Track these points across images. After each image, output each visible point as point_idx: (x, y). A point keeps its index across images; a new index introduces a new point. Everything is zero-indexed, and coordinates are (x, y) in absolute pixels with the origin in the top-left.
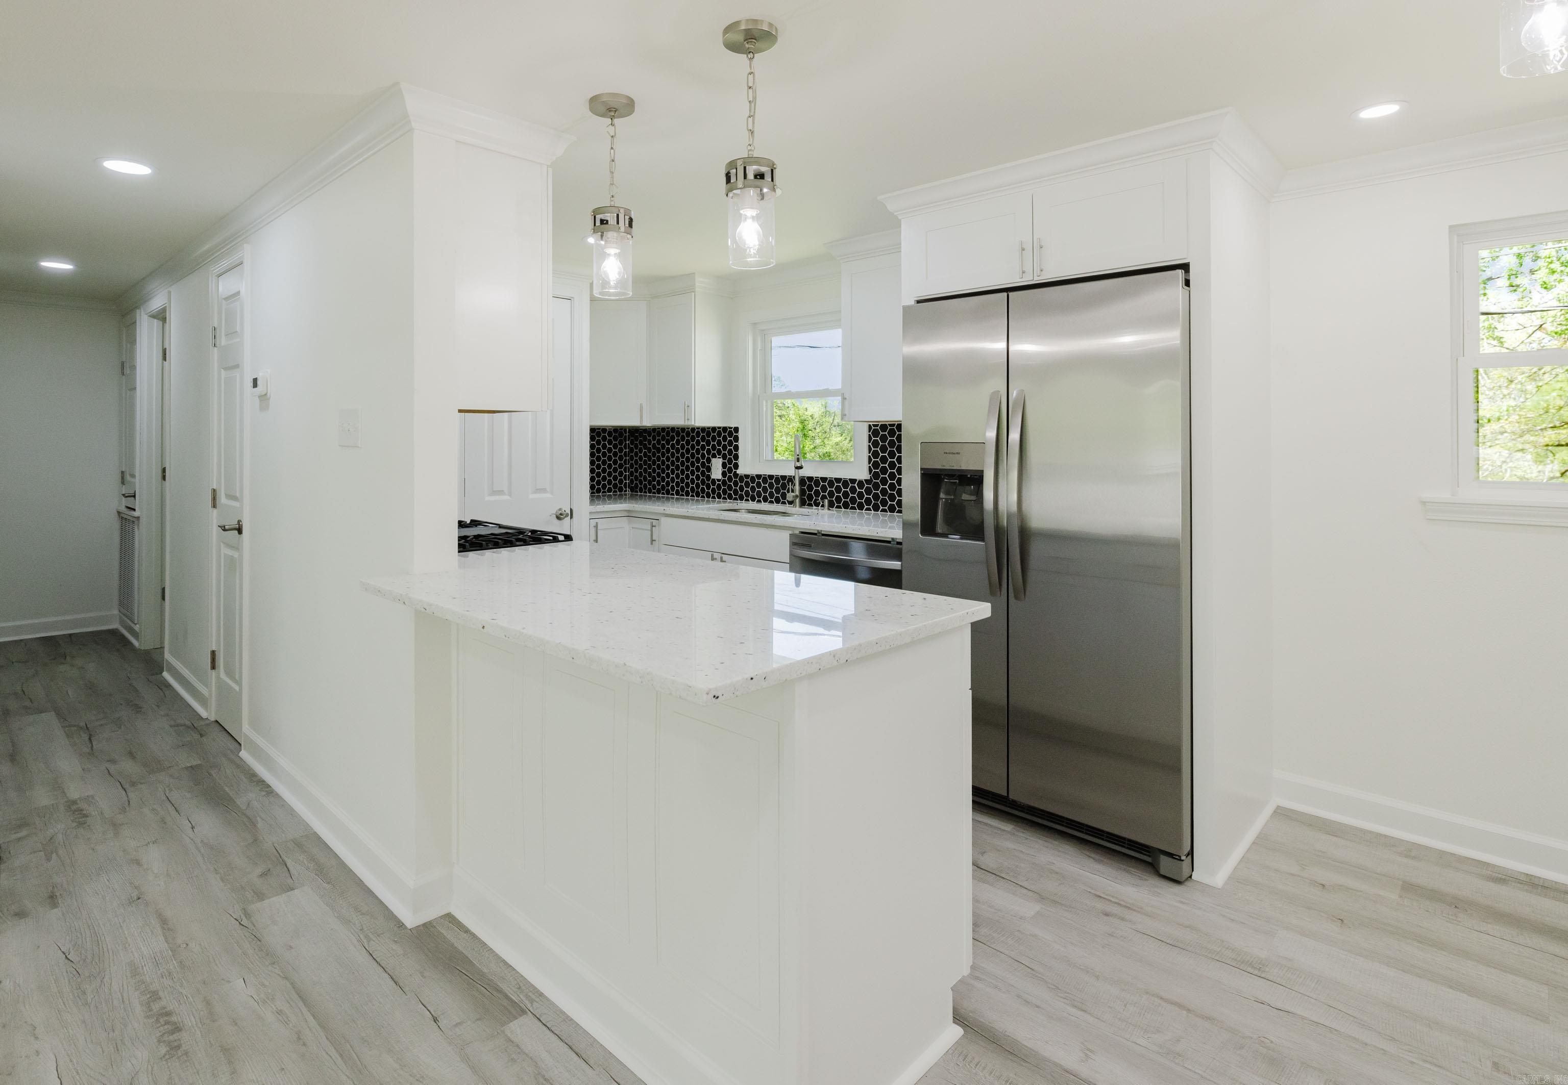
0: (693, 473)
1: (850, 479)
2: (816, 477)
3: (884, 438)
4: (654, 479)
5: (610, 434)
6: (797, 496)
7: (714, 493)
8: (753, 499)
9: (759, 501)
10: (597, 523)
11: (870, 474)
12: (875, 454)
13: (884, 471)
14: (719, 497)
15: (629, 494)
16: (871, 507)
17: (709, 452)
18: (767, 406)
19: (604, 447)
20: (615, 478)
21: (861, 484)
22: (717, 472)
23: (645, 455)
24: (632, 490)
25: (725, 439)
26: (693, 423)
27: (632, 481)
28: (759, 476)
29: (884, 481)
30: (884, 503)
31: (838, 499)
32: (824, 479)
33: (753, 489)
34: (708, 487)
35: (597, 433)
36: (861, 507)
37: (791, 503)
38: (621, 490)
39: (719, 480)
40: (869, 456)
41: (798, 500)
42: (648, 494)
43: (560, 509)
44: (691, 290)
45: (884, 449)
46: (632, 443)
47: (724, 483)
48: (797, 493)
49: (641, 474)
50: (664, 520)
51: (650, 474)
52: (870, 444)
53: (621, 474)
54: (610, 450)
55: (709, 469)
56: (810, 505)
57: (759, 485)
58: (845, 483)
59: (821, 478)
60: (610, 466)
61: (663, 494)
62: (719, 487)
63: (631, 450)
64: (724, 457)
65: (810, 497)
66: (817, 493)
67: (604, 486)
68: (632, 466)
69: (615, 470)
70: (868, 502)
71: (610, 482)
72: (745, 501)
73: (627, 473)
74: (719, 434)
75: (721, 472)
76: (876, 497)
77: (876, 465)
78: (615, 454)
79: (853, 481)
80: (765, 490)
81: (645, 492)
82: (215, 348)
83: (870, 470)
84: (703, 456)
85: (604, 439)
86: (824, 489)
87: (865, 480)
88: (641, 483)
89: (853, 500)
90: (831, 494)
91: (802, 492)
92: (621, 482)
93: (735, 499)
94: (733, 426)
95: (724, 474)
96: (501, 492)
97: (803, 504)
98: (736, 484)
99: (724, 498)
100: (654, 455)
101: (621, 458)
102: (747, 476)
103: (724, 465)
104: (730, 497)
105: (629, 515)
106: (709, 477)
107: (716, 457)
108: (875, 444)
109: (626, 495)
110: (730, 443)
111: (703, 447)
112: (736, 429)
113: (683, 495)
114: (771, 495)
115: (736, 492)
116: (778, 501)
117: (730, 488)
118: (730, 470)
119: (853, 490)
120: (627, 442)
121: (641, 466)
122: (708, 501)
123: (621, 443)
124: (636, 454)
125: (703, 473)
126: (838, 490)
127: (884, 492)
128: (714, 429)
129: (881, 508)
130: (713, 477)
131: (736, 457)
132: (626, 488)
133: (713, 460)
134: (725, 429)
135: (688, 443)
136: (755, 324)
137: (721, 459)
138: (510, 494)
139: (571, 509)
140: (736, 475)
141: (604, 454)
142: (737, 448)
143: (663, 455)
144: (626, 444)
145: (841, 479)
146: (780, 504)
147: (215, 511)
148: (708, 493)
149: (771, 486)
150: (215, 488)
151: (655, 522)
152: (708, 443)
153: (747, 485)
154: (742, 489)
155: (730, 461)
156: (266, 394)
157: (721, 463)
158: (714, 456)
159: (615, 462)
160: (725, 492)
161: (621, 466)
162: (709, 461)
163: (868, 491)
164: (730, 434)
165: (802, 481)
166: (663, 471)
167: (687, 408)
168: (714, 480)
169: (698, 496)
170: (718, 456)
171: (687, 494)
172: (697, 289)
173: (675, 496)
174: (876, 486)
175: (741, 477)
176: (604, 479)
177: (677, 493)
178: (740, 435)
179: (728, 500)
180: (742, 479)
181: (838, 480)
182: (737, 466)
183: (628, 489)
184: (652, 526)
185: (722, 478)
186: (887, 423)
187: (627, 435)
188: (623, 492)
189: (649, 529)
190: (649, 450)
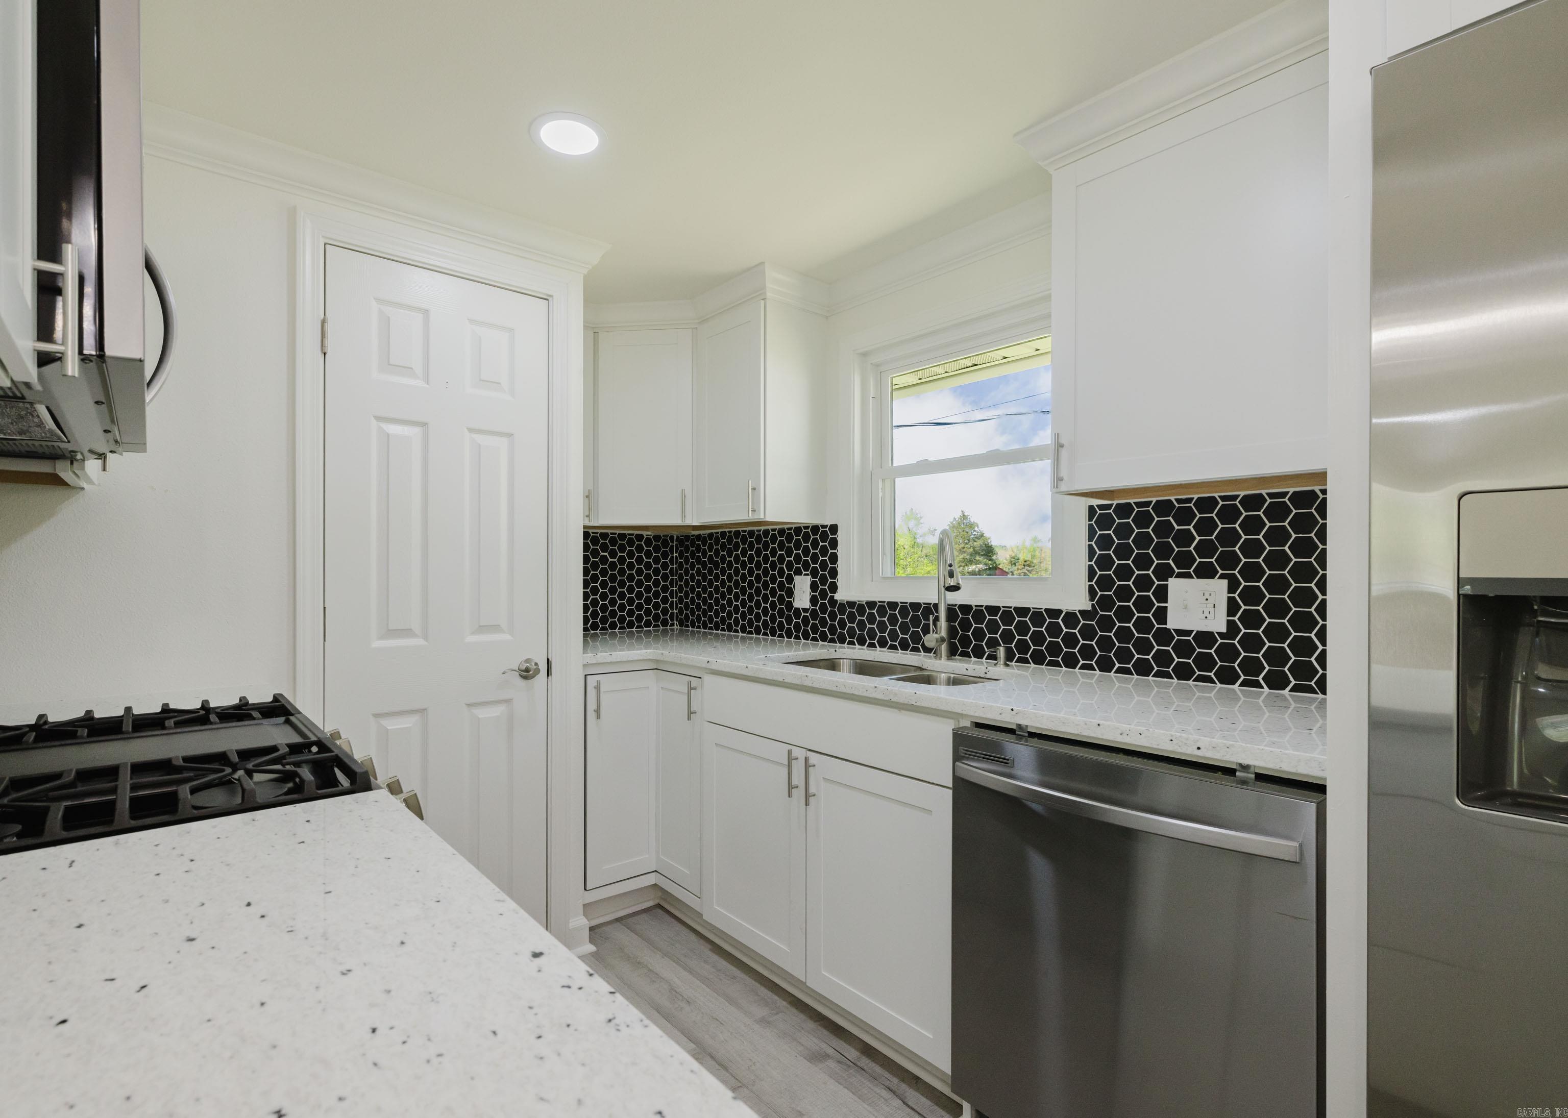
0: (766, 599)
1: (1046, 610)
2: (976, 606)
3: (1124, 531)
4: (710, 607)
5: (648, 542)
6: (943, 640)
7: (797, 631)
8: (862, 642)
9: (872, 645)
10: (598, 682)
11: (1092, 599)
12: (1104, 563)
13: (1124, 593)
14: (807, 636)
15: (677, 629)
16: (1093, 663)
17: (788, 566)
18: (883, 489)
19: (640, 560)
20: (656, 606)
21: (1071, 618)
22: (802, 597)
24: (682, 623)
25: (815, 544)
26: (762, 517)
28: (872, 604)
29: (1124, 614)
30: (1123, 656)
31: (1023, 646)
32: (993, 610)
33: (861, 625)
34: (789, 621)
36: (1071, 662)
37: (927, 650)
38: (665, 623)
39: (805, 610)
40: (1090, 567)
41: (944, 647)
42: (702, 630)
44: (759, 296)
45: (1124, 552)
46: (681, 556)
47: (814, 614)
48: (943, 633)
49: (693, 600)
51: (704, 601)
52: (1093, 543)
53: (665, 600)
54: (648, 567)
55: (790, 593)
56: (965, 655)
57: (872, 619)
58: (1038, 616)
59: (987, 608)
60: (648, 589)
61: (723, 630)
62: (806, 621)
63: (680, 566)
64: (814, 573)
65: (965, 642)
66: (979, 635)
67: (639, 619)
68: (681, 589)
69: (656, 594)
70: (1087, 653)
71: (648, 612)
72: (848, 644)
73: (675, 600)
74: (806, 537)
75: (808, 598)
76: (1106, 644)
77: (1105, 583)
78: (656, 572)
79: (1054, 613)
80: (882, 627)
81: (699, 627)
83: (1092, 592)
84: (780, 573)
85: (640, 549)
86: (992, 626)
87: (1080, 611)
88: (693, 613)
89: (1054, 649)
90: (1007, 637)
91: (952, 631)
92: (665, 611)
93: (832, 641)
94: (828, 523)
95: (813, 600)
97: (952, 652)
98: (833, 616)
99: (814, 639)
100: (710, 573)
101: (665, 577)
102: (851, 604)
103: (814, 586)
104: (824, 638)
105: (657, 667)
106: (790, 605)
107: (800, 574)
108: (1105, 542)
109: (672, 630)
110: (824, 551)
111: (781, 559)
112: (834, 529)
113: (751, 633)
114: (891, 635)
115: (833, 630)
116: (904, 646)
117: (823, 622)
118: (823, 594)
119: (1054, 630)
120: (675, 555)
121: (693, 589)
122: (788, 644)
123: (665, 556)
124: (687, 573)
125: (781, 599)
126: (1022, 628)
127: (1125, 635)
128: (798, 530)
129: (1117, 665)
130: (794, 605)
131: (834, 573)
132: (672, 620)
133: (798, 579)
134: (815, 528)
135: (758, 553)
136: (865, 355)
137: (810, 577)
139: (547, 660)
140: (833, 602)
141: (640, 572)
142: (834, 558)
143: (723, 572)
144: (672, 557)
145: (1029, 609)
146: (908, 652)
148: (789, 630)
149: (893, 620)
151: (695, 682)
152: (790, 553)
153: (852, 618)
154: (842, 624)
155: (823, 580)
157: (809, 583)
158: (798, 572)
160: (815, 629)
161: (665, 588)
162: (790, 580)
163: (1089, 633)
164: (824, 536)
165: (952, 611)
166: (723, 596)
167: (752, 491)
168: (797, 609)
169: (773, 635)
170: (804, 573)
171: (758, 632)
172: (769, 294)
174: (1106, 624)
175: (842, 605)
177: (743, 630)
178: (841, 536)
179: (821, 643)
180: (842, 607)
181: (1022, 611)
182: (834, 588)
183: (675, 622)
184: (691, 688)
185: (812, 608)
186: (1132, 501)
187: (675, 544)
188: (668, 627)
189: (687, 692)
190: (705, 565)
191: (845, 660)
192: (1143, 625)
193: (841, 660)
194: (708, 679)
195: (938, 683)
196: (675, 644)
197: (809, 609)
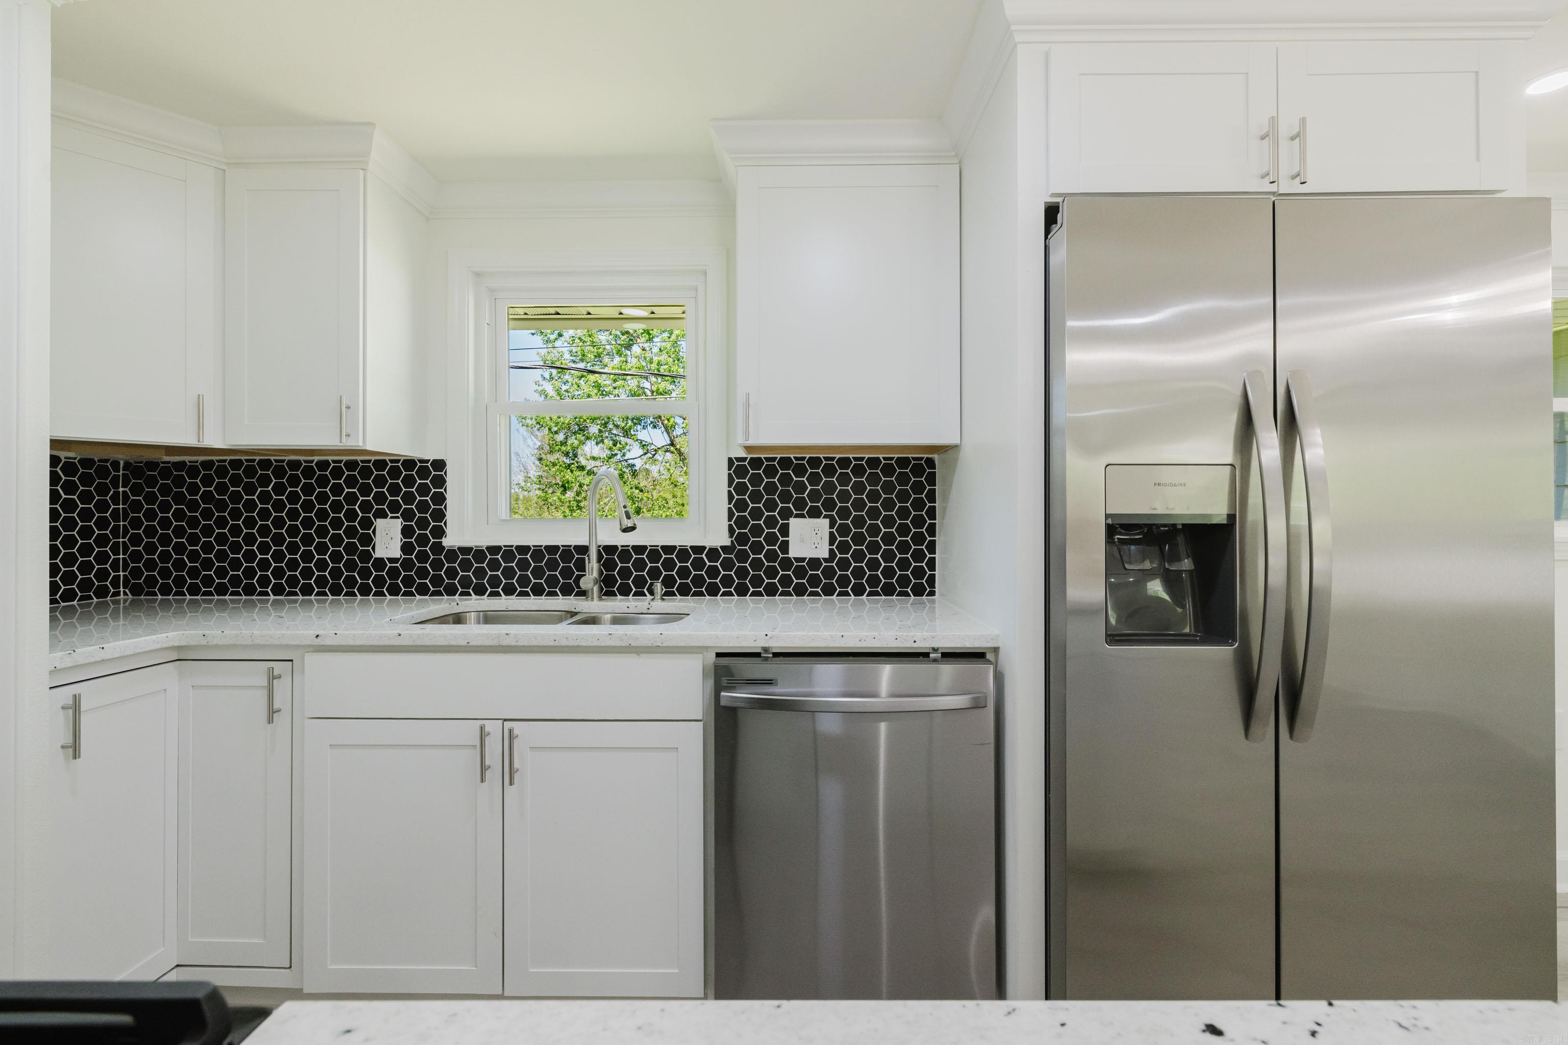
0: (322, 549)
1: (691, 547)
2: (622, 546)
3: (756, 480)
4: (208, 564)
7: (380, 586)
8: (480, 591)
9: (494, 594)
11: (731, 536)
12: (741, 506)
13: (757, 531)
14: (394, 592)
15: (125, 601)
16: (732, 590)
17: (366, 507)
18: (501, 425)
20: (85, 567)
21: (713, 553)
22: (388, 546)
23: (179, 515)
25: (409, 481)
28: (494, 550)
29: (757, 548)
30: (757, 581)
31: (669, 581)
33: (480, 572)
34: (365, 574)
36: (713, 591)
38: (101, 593)
39: (394, 560)
40: (730, 509)
42: (189, 597)
45: (756, 497)
46: (136, 490)
47: (408, 564)
48: (595, 575)
51: (194, 556)
52: (732, 489)
55: (368, 540)
57: (495, 565)
58: (683, 553)
59: (634, 547)
62: (393, 573)
64: (408, 518)
65: (610, 581)
66: (625, 574)
68: (136, 540)
70: (727, 581)
72: (460, 595)
74: (395, 473)
75: (399, 545)
76: (742, 573)
77: (741, 522)
78: (86, 515)
79: (698, 549)
80: (509, 573)
81: (180, 594)
83: (731, 531)
84: (351, 515)
86: (639, 564)
87: (721, 547)
88: (166, 575)
89: (698, 581)
91: (599, 573)
92: (102, 575)
93: (439, 594)
94: (431, 456)
95: (406, 548)
97: (608, 593)
98: (437, 565)
99: (408, 594)
100: (207, 516)
101: (102, 524)
102: (465, 550)
103: (406, 532)
104: (423, 590)
106: (366, 556)
107: (385, 516)
108: (741, 489)
109: (117, 602)
110: (424, 490)
111: (350, 499)
112: (440, 465)
113: (293, 594)
114: (524, 581)
115: (437, 581)
116: (538, 591)
117: (422, 573)
118: (423, 540)
119: (698, 564)
120: (121, 489)
121: (165, 540)
122: (364, 602)
123: (102, 490)
124: (151, 516)
125: (351, 549)
126: (668, 564)
127: (757, 564)
128: (381, 463)
129: (752, 590)
130: (377, 554)
131: (440, 516)
132: (117, 587)
133: (380, 523)
134: (409, 463)
135: (308, 490)
136: (481, 276)
137: (400, 520)
140: (438, 549)
142: (440, 499)
144: (116, 494)
145: (675, 547)
146: (543, 597)
148: (364, 586)
149: (524, 565)
152: (365, 491)
153: (466, 566)
154: (452, 573)
155: (423, 524)
157: (400, 528)
158: (382, 514)
160: (408, 582)
161: (103, 540)
162: (367, 523)
163: (728, 564)
164: (424, 473)
165: (599, 552)
168: (379, 560)
169: (336, 593)
170: (390, 515)
171: (307, 591)
173: (272, 597)
174: (743, 556)
175: (451, 552)
178: (450, 474)
179: (419, 597)
180: (452, 554)
181: (668, 549)
182: (440, 532)
183: (122, 589)
184: (272, 677)
185: (403, 556)
186: (762, 456)
187: (121, 474)
188: (109, 598)
189: (266, 684)
190: (193, 505)
191: (472, 613)
192: (771, 556)
193: (468, 614)
194: (313, 661)
195: (603, 622)
196: (122, 622)
197: (399, 559)
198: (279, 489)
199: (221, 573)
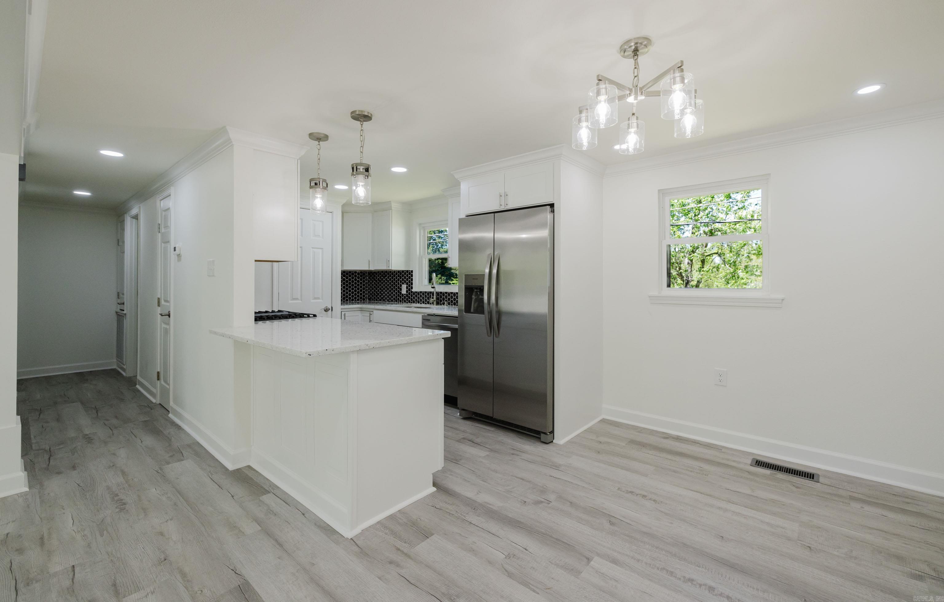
0: (394, 291)
1: (456, 293)
2: (443, 292)
4: (378, 294)
5: (358, 274)
6: (435, 301)
7: (403, 300)
8: (419, 302)
9: (421, 303)
10: (345, 314)
14: (405, 302)
15: (368, 302)
17: (401, 282)
18: (425, 261)
19: (356, 280)
20: (361, 294)
22: (404, 291)
23: (375, 283)
24: (369, 299)
25: (407, 276)
26: (391, 268)
27: (369, 296)
28: (421, 292)
31: (452, 301)
32: (446, 293)
33: (419, 298)
34: (400, 298)
35: (345, 274)
37: (432, 303)
38: (364, 300)
39: (405, 294)
42: (376, 301)
43: (326, 307)
44: (390, 208)
46: (369, 278)
47: (407, 295)
48: (435, 299)
49: (373, 292)
50: (375, 311)
51: (376, 292)
53: (364, 292)
54: (358, 281)
55: (401, 289)
56: (441, 304)
57: (421, 296)
58: (454, 294)
60: (358, 289)
61: (382, 301)
62: (405, 297)
63: (369, 281)
64: (407, 284)
65: (441, 301)
66: (443, 299)
68: (369, 289)
69: (361, 291)
71: (358, 296)
72: (415, 303)
73: (367, 292)
74: (405, 274)
78: (361, 283)
80: (423, 298)
81: (375, 301)
82: (160, 234)
84: (399, 284)
85: (356, 276)
86: (446, 297)
88: (373, 296)
90: (449, 299)
91: (437, 299)
92: (364, 296)
93: (412, 303)
94: (411, 270)
95: (407, 292)
96: (297, 299)
97: (438, 304)
98: (412, 296)
99: (407, 302)
100: (378, 284)
101: (364, 285)
102: (416, 292)
103: (407, 288)
104: (409, 302)
105: (361, 310)
106: (401, 293)
109: (366, 302)
110: (409, 278)
111: (399, 280)
112: (412, 271)
113: (390, 301)
114: (426, 300)
115: (412, 299)
117: (409, 298)
118: (409, 290)
121: (372, 289)
122: (401, 304)
123: (364, 278)
124: (370, 283)
125: (398, 291)
126: (452, 297)
128: (403, 271)
130: (402, 293)
131: (412, 284)
132: (366, 299)
133: (403, 285)
134: (407, 271)
135: (392, 278)
136: (420, 224)
137: (406, 285)
138: (301, 300)
139: (332, 307)
140: (412, 292)
141: (355, 283)
142: (412, 280)
143: (382, 283)
144: (366, 279)
147: (159, 308)
148: (400, 300)
149: (425, 296)
150: (159, 297)
151: (371, 313)
152: (401, 278)
153: (416, 296)
154: (414, 298)
155: (409, 286)
156: (180, 254)
157: (406, 286)
158: (403, 284)
159: (361, 287)
160: (407, 299)
161: (364, 289)
162: (401, 286)
164: (409, 273)
165: (438, 293)
166: (382, 291)
167: (388, 261)
168: (403, 294)
169: (396, 301)
171: (392, 301)
172: (393, 208)
175: (414, 292)
176: (355, 294)
177: (388, 301)
178: (413, 274)
179: (409, 303)
180: (414, 293)
182: (412, 288)
187: (367, 274)
190: (376, 281)
198: (388, 277)
199: (380, 296)
